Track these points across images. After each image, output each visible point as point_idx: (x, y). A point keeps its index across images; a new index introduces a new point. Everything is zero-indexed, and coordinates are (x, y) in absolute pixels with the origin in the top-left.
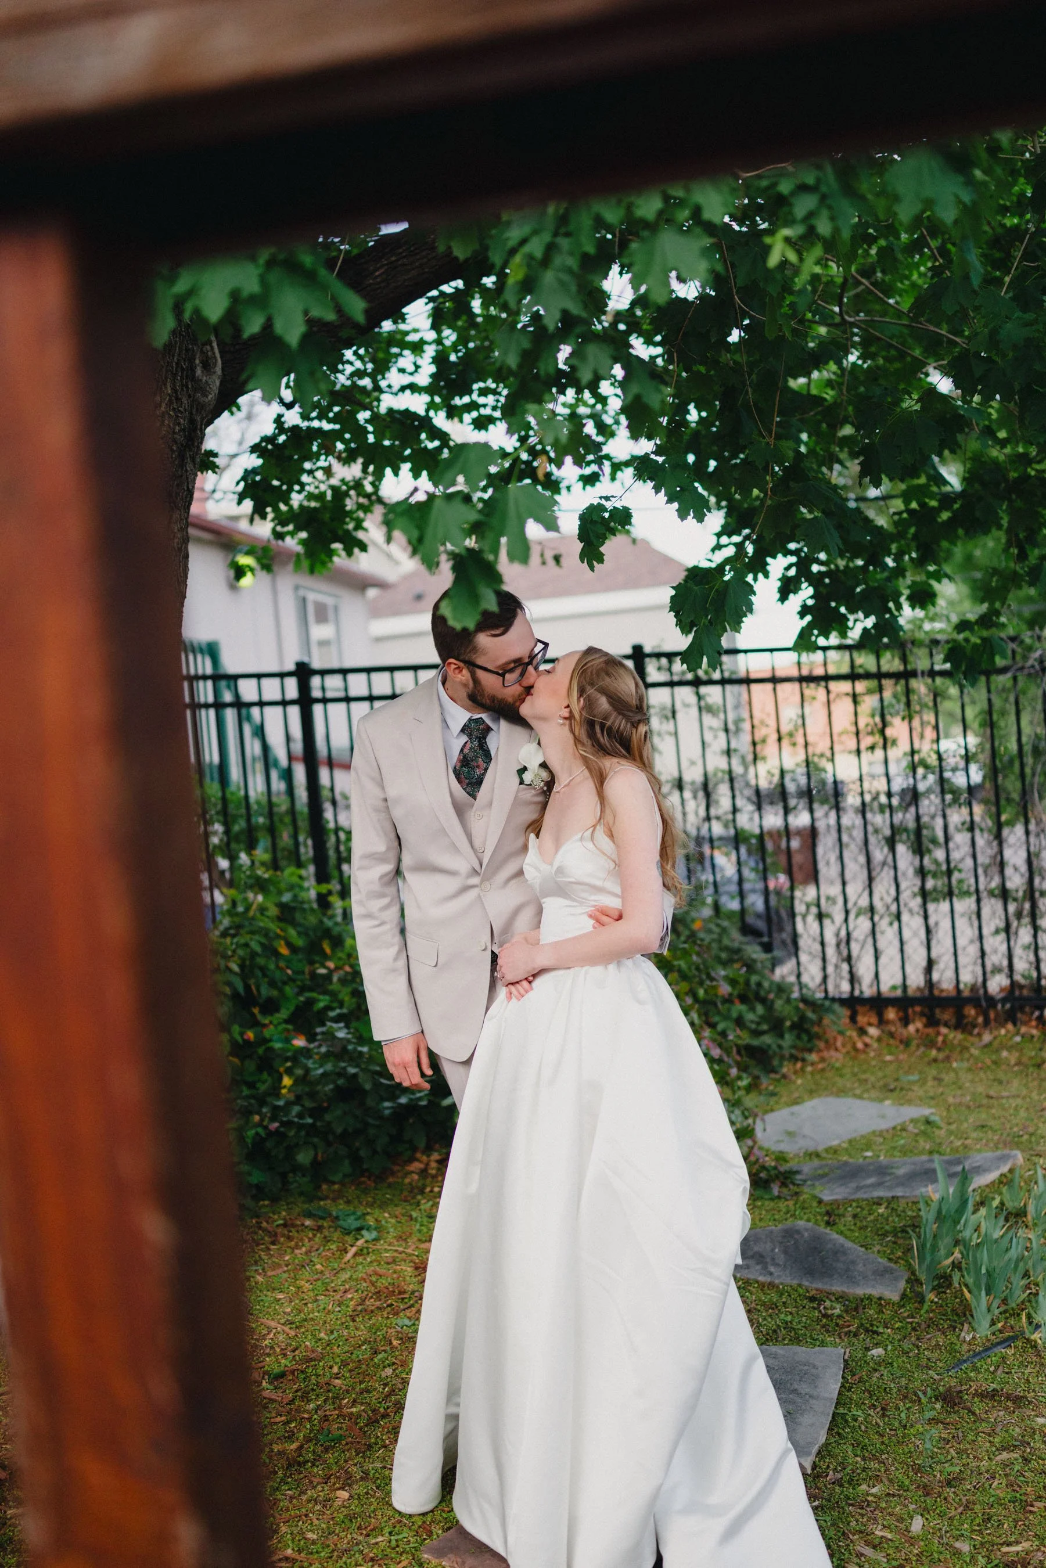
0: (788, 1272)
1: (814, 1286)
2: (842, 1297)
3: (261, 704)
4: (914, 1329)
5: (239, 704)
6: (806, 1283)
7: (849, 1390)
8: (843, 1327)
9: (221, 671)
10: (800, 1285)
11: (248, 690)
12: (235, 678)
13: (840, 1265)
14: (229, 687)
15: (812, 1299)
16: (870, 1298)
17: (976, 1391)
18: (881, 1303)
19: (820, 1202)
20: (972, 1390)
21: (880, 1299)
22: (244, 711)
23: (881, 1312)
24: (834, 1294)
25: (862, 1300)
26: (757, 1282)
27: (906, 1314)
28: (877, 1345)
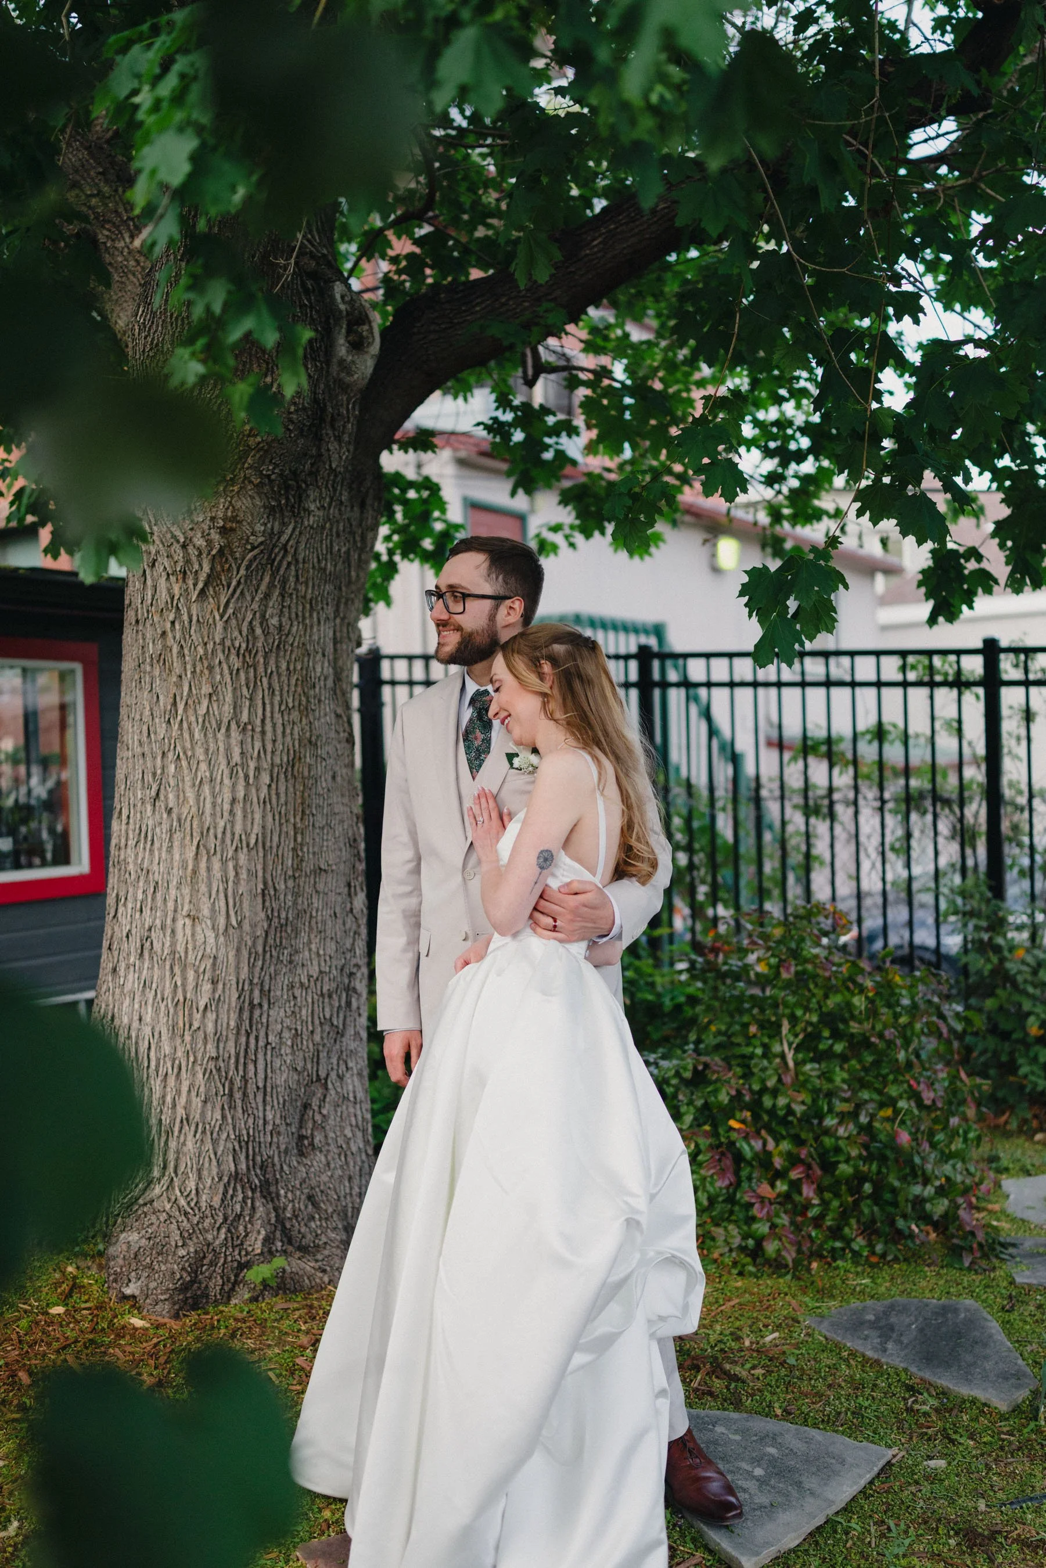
0: (903, 1353)
1: (921, 1374)
2: (944, 1393)
3: (709, 685)
4: (1002, 1448)
5: (686, 684)
6: (913, 1369)
7: (867, 1498)
8: (921, 1426)
9: (666, 650)
10: (906, 1370)
11: (696, 670)
12: (686, 656)
13: (969, 1358)
14: (676, 667)
15: (910, 1388)
16: (974, 1401)
17: (1019, 1535)
18: (983, 1408)
19: (1012, 1283)
20: (1014, 1535)
21: (985, 1405)
22: (692, 691)
23: (976, 1419)
24: (936, 1387)
25: (964, 1402)
26: (864, 1356)
27: (1005, 1429)
28: (943, 1456)
